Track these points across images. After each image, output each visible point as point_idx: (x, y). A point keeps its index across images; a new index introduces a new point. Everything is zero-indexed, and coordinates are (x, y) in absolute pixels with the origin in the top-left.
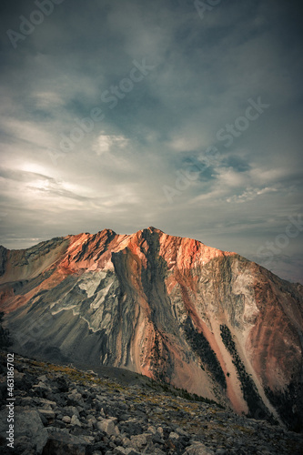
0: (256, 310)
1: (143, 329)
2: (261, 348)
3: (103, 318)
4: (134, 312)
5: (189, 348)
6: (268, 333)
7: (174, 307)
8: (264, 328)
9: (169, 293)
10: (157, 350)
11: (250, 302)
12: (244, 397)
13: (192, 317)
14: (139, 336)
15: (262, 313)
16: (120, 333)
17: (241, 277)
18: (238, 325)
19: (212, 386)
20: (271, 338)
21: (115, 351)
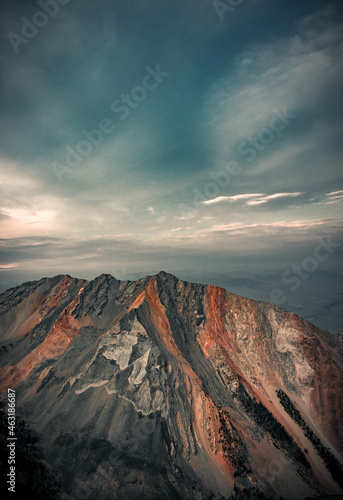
0: (309, 370)
1: (201, 405)
2: (329, 415)
3: (153, 397)
4: (185, 385)
5: (253, 423)
6: (331, 397)
7: (219, 372)
8: (325, 391)
9: (207, 354)
10: (226, 431)
11: (300, 361)
12: (333, 477)
13: (244, 384)
14: (199, 416)
15: (318, 373)
16: (179, 413)
17: (282, 331)
18: (294, 388)
19: (294, 467)
20: (337, 403)
21: (180, 438)
